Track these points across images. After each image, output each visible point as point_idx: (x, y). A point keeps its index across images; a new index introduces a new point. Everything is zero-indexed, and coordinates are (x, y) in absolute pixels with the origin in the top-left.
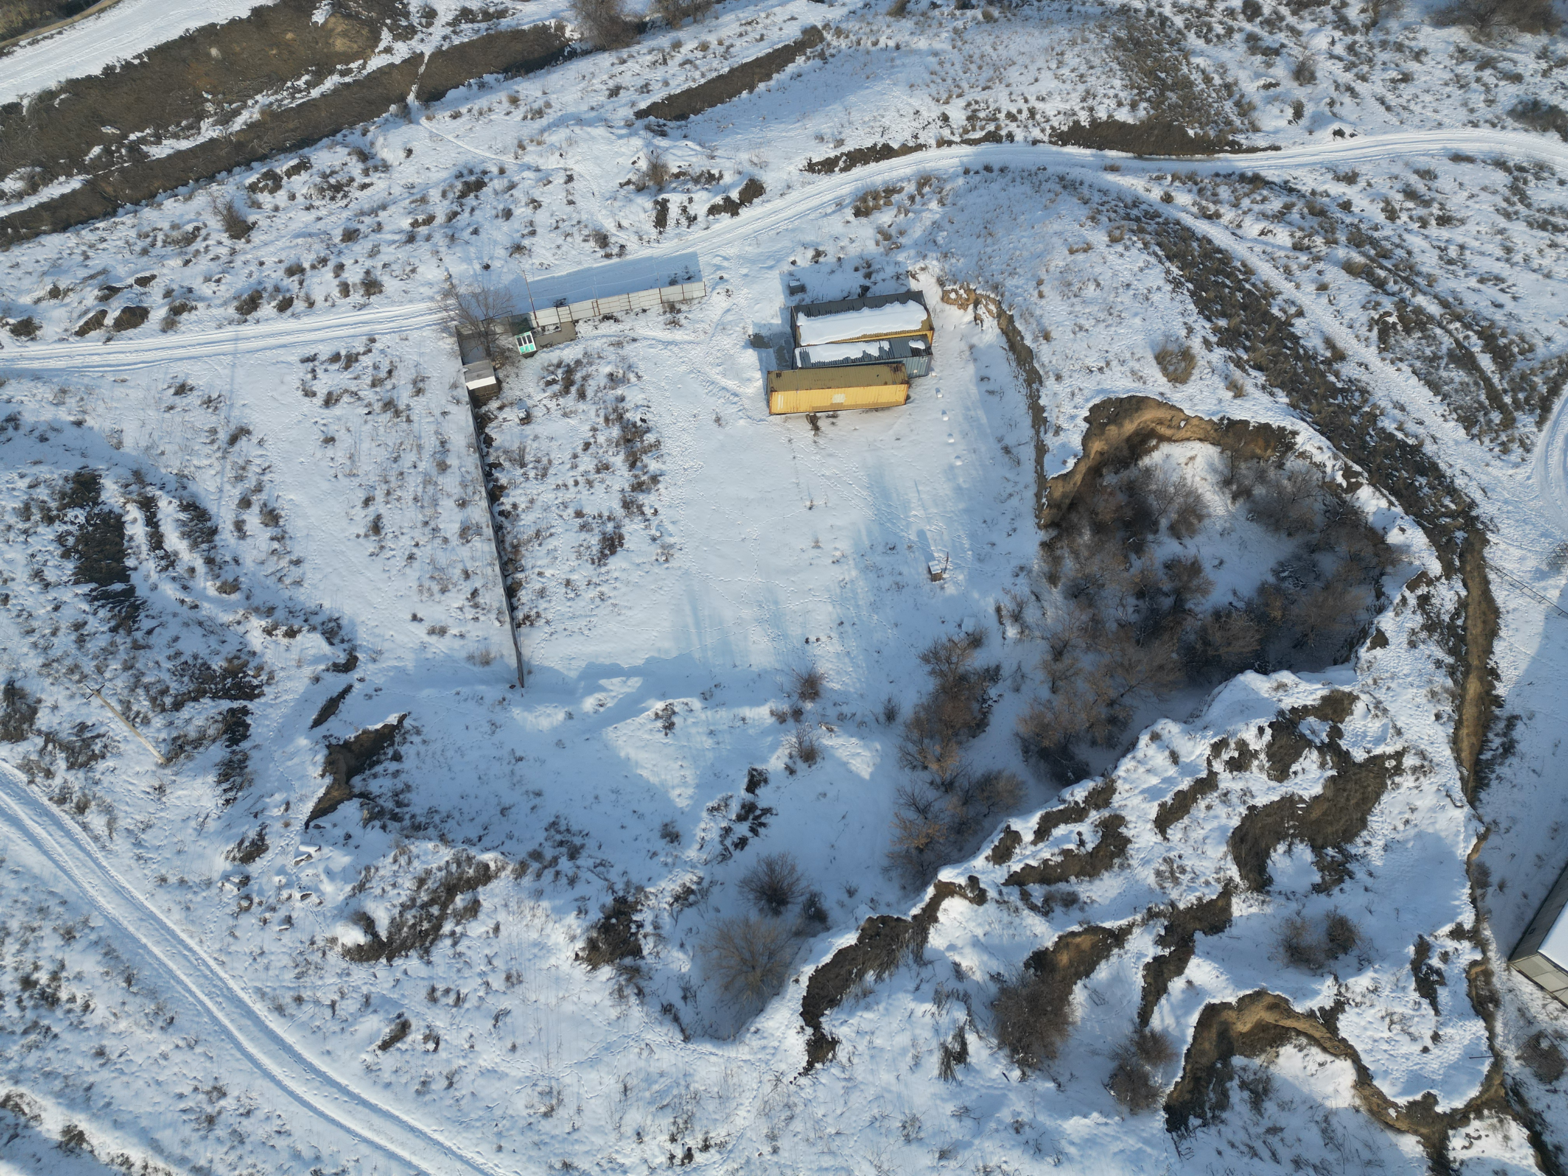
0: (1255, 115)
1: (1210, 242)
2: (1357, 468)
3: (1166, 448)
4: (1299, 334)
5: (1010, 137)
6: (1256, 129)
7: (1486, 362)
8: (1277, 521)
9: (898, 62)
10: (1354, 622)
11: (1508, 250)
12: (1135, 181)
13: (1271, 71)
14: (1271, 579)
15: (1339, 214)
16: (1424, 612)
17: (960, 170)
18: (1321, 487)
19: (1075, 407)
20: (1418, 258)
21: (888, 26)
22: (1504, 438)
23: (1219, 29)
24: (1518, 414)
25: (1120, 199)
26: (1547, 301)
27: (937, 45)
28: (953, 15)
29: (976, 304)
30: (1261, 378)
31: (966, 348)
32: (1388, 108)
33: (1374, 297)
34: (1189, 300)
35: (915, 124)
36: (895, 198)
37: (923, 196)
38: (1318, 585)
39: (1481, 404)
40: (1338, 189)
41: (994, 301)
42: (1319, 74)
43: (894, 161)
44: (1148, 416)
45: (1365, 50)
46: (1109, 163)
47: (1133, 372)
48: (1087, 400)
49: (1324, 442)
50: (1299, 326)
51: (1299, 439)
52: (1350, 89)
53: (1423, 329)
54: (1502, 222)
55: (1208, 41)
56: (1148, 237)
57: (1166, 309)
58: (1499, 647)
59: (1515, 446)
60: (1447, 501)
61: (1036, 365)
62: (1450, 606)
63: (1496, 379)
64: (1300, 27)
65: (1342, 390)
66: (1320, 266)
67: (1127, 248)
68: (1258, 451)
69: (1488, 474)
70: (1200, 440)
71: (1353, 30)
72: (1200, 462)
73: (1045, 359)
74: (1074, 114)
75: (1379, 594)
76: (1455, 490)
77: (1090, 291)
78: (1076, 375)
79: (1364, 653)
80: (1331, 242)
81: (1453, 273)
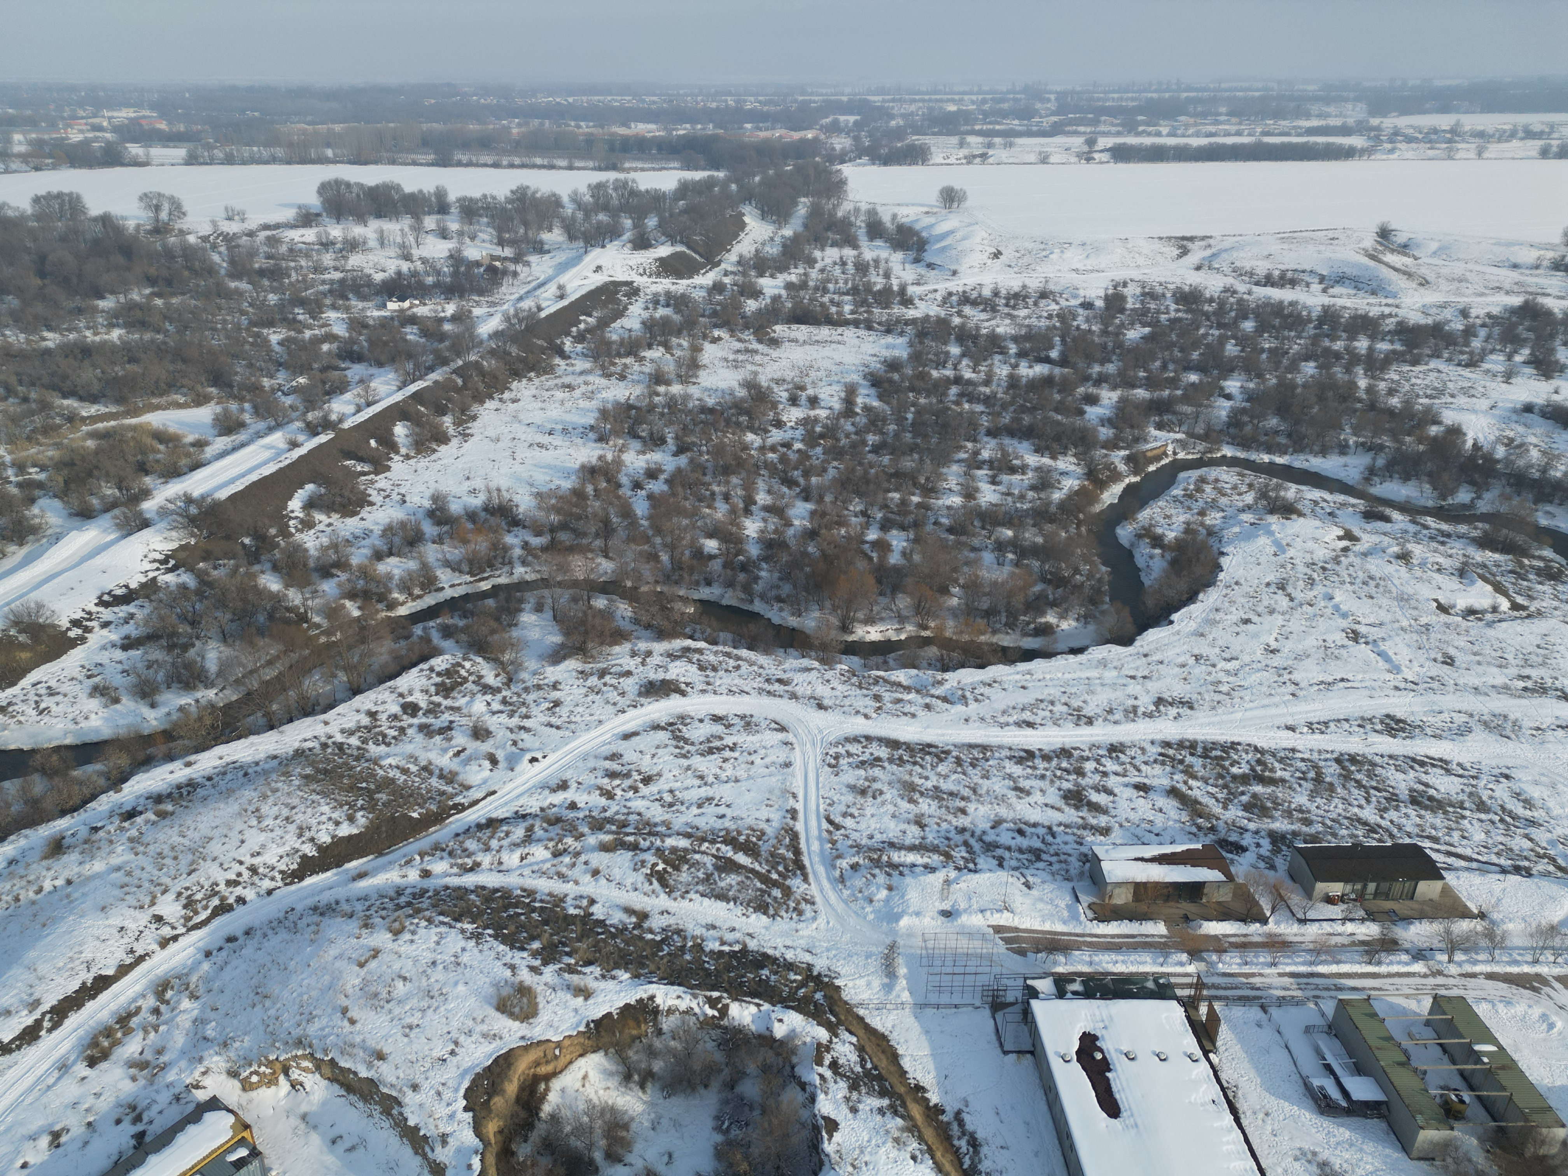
0: (460, 778)
1: (483, 888)
2: (715, 994)
3: (556, 1084)
4: (602, 918)
5: (241, 900)
6: (468, 788)
7: (742, 859)
8: (689, 1081)
9: (76, 895)
10: (803, 1125)
11: (701, 777)
12: (388, 876)
13: (453, 742)
14: (719, 1138)
15: (572, 815)
16: (843, 1076)
17: (200, 956)
18: (701, 1028)
19: (448, 1105)
20: (648, 815)
21: (48, 869)
22: (792, 905)
23: (393, 733)
24: (788, 882)
25: (383, 897)
26: (748, 797)
27: (115, 861)
28: (122, 829)
29: (286, 1071)
30: (596, 970)
31: (299, 1121)
32: (558, 728)
33: (637, 858)
34: (496, 944)
35: (126, 940)
36: (134, 1022)
37: (168, 1003)
38: (756, 1113)
39: (760, 890)
40: (559, 798)
41: (304, 1057)
42: (492, 729)
43: (115, 987)
44: (522, 1066)
45: (515, 699)
46: (354, 873)
47: (485, 1036)
48: (456, 1090)
49: (678, 990)
50: (598, 911)
51: (659, 1000)
52: (521, 728)
53: (687, 861)
54: (685, 762)
55: (388, 745)
56: (427, 913)
57: (480, 962)
58: (906, 1063)
59: (803, 905)
60: (792, 976)
61: (385, 1090)
62: (854, 1057)
63: (757, 867)
64: (457, 704)
65: (663, 941)
66: (583, 858)
67: (413, 933)
68: (634, 1032)
69: (802, 937)
70: (581, 1055)
71: (498, 690)
72: (594, 1076)
73: (391, 1079)
74: (297, 851)
75: (803, 1086)
76: (791, 964)
77: (400, 988)
78: (431, 1074)
79: (828, 1147)
80: (579, 837)
81: (678, 811)
